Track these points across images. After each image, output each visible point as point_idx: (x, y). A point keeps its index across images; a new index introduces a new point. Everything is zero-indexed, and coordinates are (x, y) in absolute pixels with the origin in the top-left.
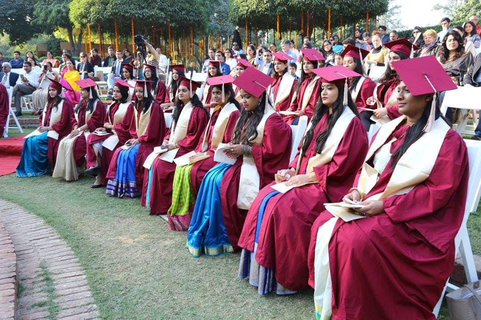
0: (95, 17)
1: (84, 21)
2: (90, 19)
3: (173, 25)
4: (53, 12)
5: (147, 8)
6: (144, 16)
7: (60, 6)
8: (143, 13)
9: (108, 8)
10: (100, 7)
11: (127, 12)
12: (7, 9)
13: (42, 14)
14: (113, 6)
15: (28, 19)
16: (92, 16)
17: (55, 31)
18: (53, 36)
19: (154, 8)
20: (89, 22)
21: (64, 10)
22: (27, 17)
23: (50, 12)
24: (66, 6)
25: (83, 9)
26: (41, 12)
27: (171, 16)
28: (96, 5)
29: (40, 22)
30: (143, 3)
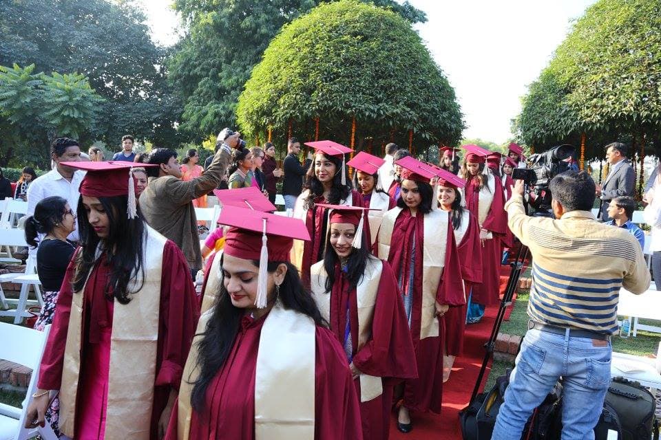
0: (287, 113)
1: (265, 120)
2: (276, 116)
3: (428, 137)
4: (209, 114)
5: (386, 102)
6: (379, 115)
7: (218, 107)
8: (378, 110)
9: (314, 98)
10: (298, 97)
11: (348, 107)
12: (153, 113)
13: (194, 118)
14: (323, 95)
15: (176, 125)
16: (280, 113)
17: (205, 141)
18: (202, 147)
19: (398, 103)
20: (272, 122)
21: (223, 112)
22: (175, 123)
23: (205, 114)
24: (226, 106)
25: (265, 100)
26: (192, 114)
27: (424, 120)
28: (291, 92)
29: (189, 128)
30: (380, 93)
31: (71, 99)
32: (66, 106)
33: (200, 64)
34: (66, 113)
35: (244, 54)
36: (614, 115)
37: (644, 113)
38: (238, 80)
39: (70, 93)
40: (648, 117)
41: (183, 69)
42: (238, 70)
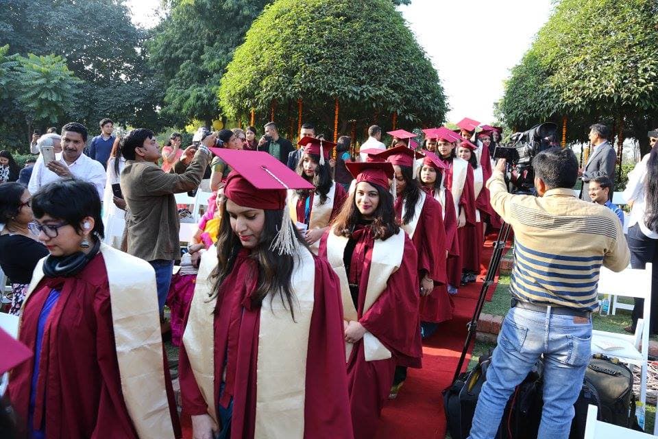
0: (269, 95)
1: (247, 102)
2: (259, 99)
3: (411, 119)
4: (191, 98)
5: (370, 84)
6: (362, 97)
7: (200, 91)
8: (362, 92)
9: (297, 80)
10: (281, 79)
11: (331, 89)
12: (134, 96)
13: (176, 102)
14: (305, 77)
15: (158, 109)
16: (263, 95)
17: (188, 125)
18: (185, 131)
19: (381, 85)
20: (255, 105)
21: (205, 96)
22: (157, 107)
23: (188, 97)
24: (209, 90)
25: (248, 82)
26: (174, 98)
27: (408, 102)
28: (274, 74)
29: (172, 111)
30: (363, 75)
31: (48, 82)
32: (43, 89)
33: (181, 46)
34: (43, 96)
35: (226, 36)
36: (595, 97)
37: (624, 95)
38: (221, 62)
39: (47, 76)
40: (628, 99)
41: (164, 52)
42: (220, 53)
